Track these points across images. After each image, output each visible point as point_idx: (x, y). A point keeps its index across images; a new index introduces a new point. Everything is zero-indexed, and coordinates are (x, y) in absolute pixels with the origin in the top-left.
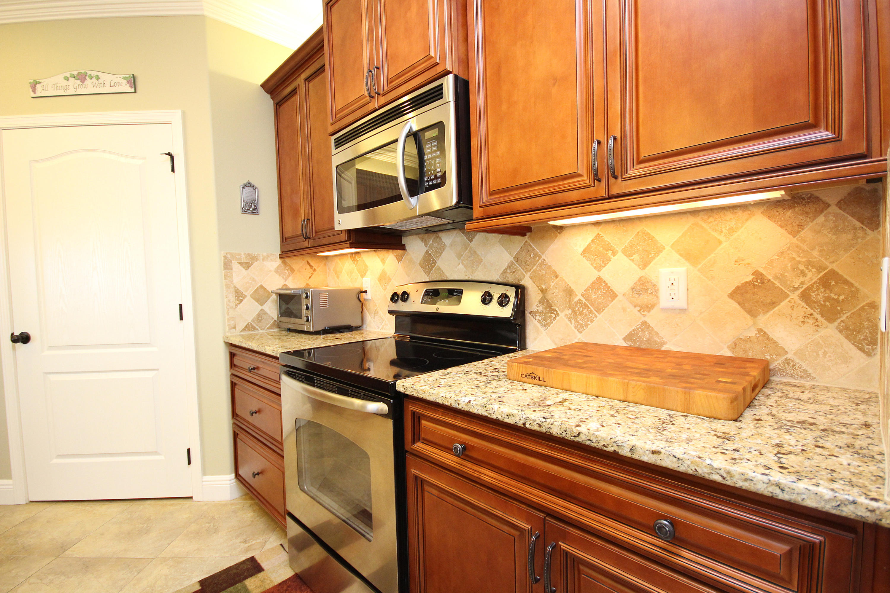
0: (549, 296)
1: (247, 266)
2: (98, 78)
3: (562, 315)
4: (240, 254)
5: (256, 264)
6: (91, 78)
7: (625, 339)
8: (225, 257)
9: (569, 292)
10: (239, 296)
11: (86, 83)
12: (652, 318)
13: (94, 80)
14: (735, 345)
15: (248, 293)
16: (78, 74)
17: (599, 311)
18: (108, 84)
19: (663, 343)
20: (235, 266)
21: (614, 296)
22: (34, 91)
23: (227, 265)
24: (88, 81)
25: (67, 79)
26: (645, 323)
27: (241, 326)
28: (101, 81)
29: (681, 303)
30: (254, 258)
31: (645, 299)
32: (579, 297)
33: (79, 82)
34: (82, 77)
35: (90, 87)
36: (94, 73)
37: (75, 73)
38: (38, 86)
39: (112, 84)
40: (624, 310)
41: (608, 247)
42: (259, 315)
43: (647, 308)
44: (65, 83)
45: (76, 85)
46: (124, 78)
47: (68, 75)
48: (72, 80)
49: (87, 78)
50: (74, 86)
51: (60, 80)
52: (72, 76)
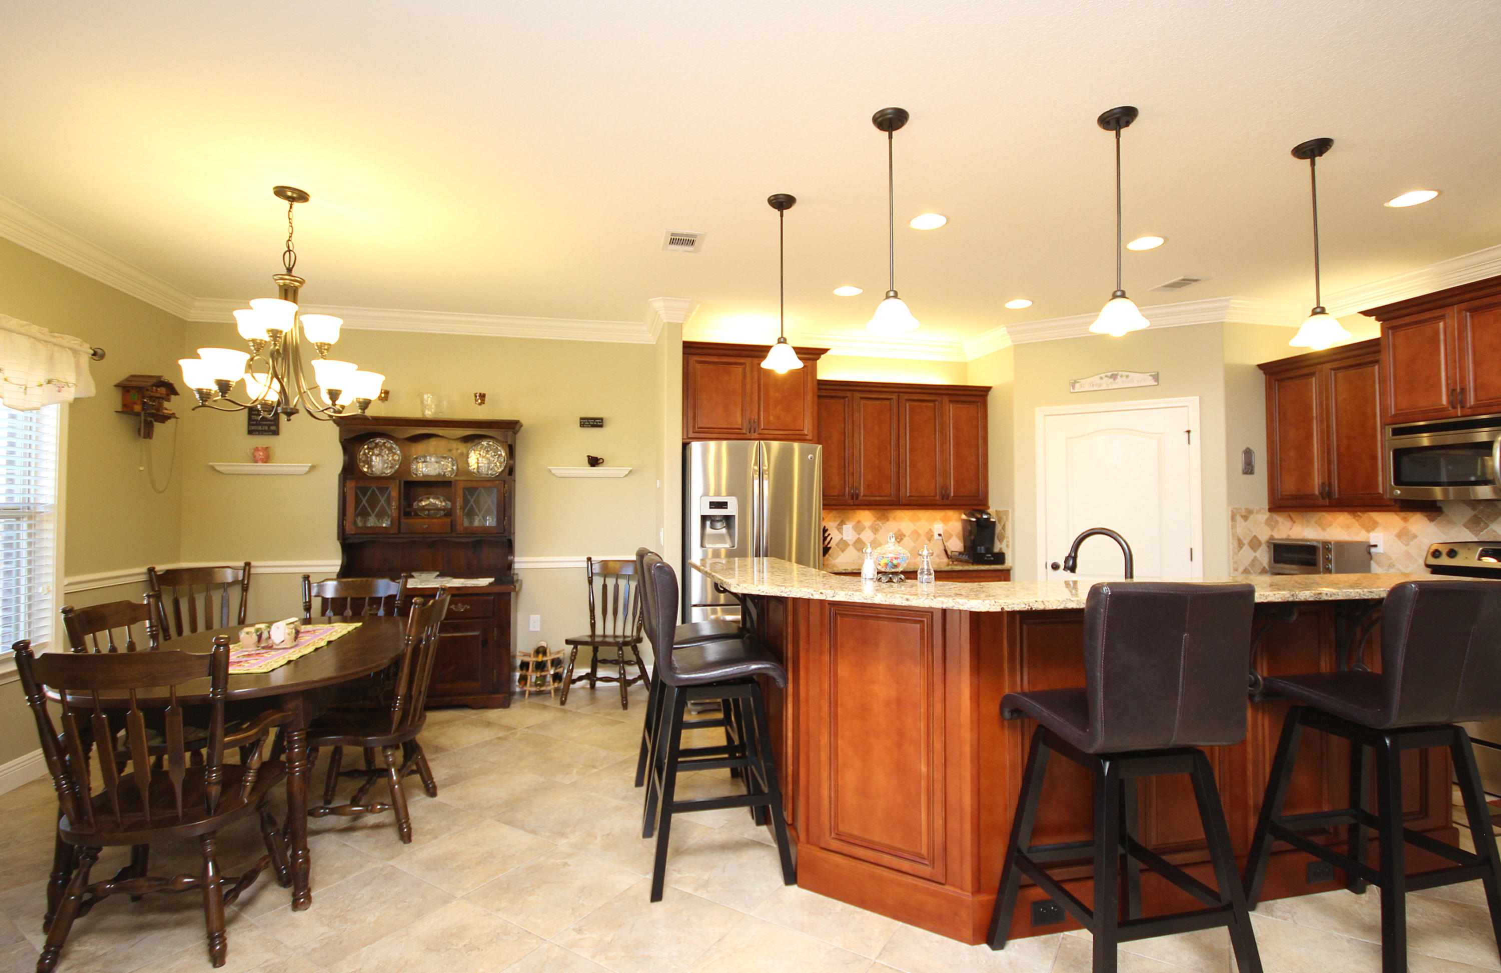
1: (1245, 518)
2: (1127, 376)
4: (1241, 509)
5: (1252, 516)
6: (1121, 376)
8: (1232, 512)
10: (1240, 544)
11: (1117, 380)
13: (1124, 378)
15: (1246, 542)
16: (1112, 375)
18: (1135, 380)
20: (1239, 519)
22: (1073, 388)
23: (1233, 518)
24: (1119, 379)
25: (1101, 378)
27: (1241, 569)
28: (1129, 378)
30: (1250, 512)
33: (1111, 380)
34: (1114, 377)
35: (1120, 383)
36: (1126, 374)
38: (1077, 385)
39: (1139, 380)
42: (1253, 561)
44: (1100, 381)
45: (1109, 382)
46: (1150, 376)
47: (1103, 375)
48: (1106, 379)
49: (1119, 377)
50: (1107, 383)
51: (1096, 379)
52: (1106, 376)
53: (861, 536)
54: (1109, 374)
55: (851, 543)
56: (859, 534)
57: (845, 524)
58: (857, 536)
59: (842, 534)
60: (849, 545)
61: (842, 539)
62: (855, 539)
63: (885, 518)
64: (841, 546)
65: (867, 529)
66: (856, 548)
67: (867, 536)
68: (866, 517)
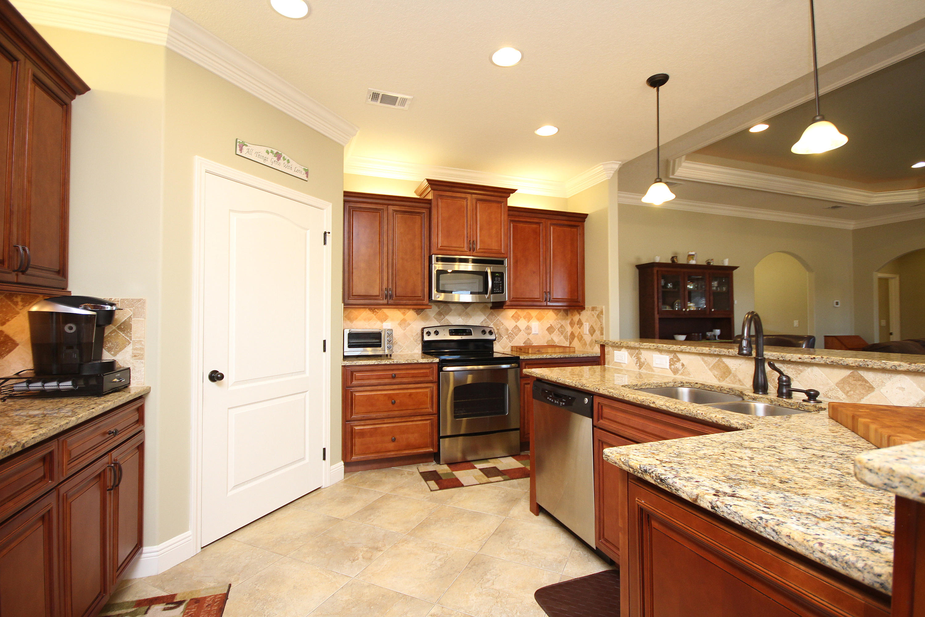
0: (500, 331)
2: (288, 162)
3: (504, 338)
6: (284, 158)
7: (524, 343)
9: (507, 330)
11: (280, 161)
12: (530, 337)
13: (286, 161)
14: (547, 343)
17: (516, 335)
18: (293, 168)
19: (533, 344)
21: (521, 331)
22: (240, 150)
25: (267, 153)
26: (528, 338)
28: (289, 164)
29: (537, 332)
31: (529, 331)
32: (510, 331)
33: (276, 159)
34: (278, 156)
35: (281, 165)
36: (288, 158)
38: (243, 148)
39: (296, 170)
40: (523, 335)
41: (519, 316)
43: (529, 334)
44: (265, 155)
45: (273, 160)
46: (304, 169)
47: (270, 150)
48: (271, 155)
49: (281, 158)
50: (271, 160)
51: (263, 150)
52: (272, 152)
54: (275, 151)
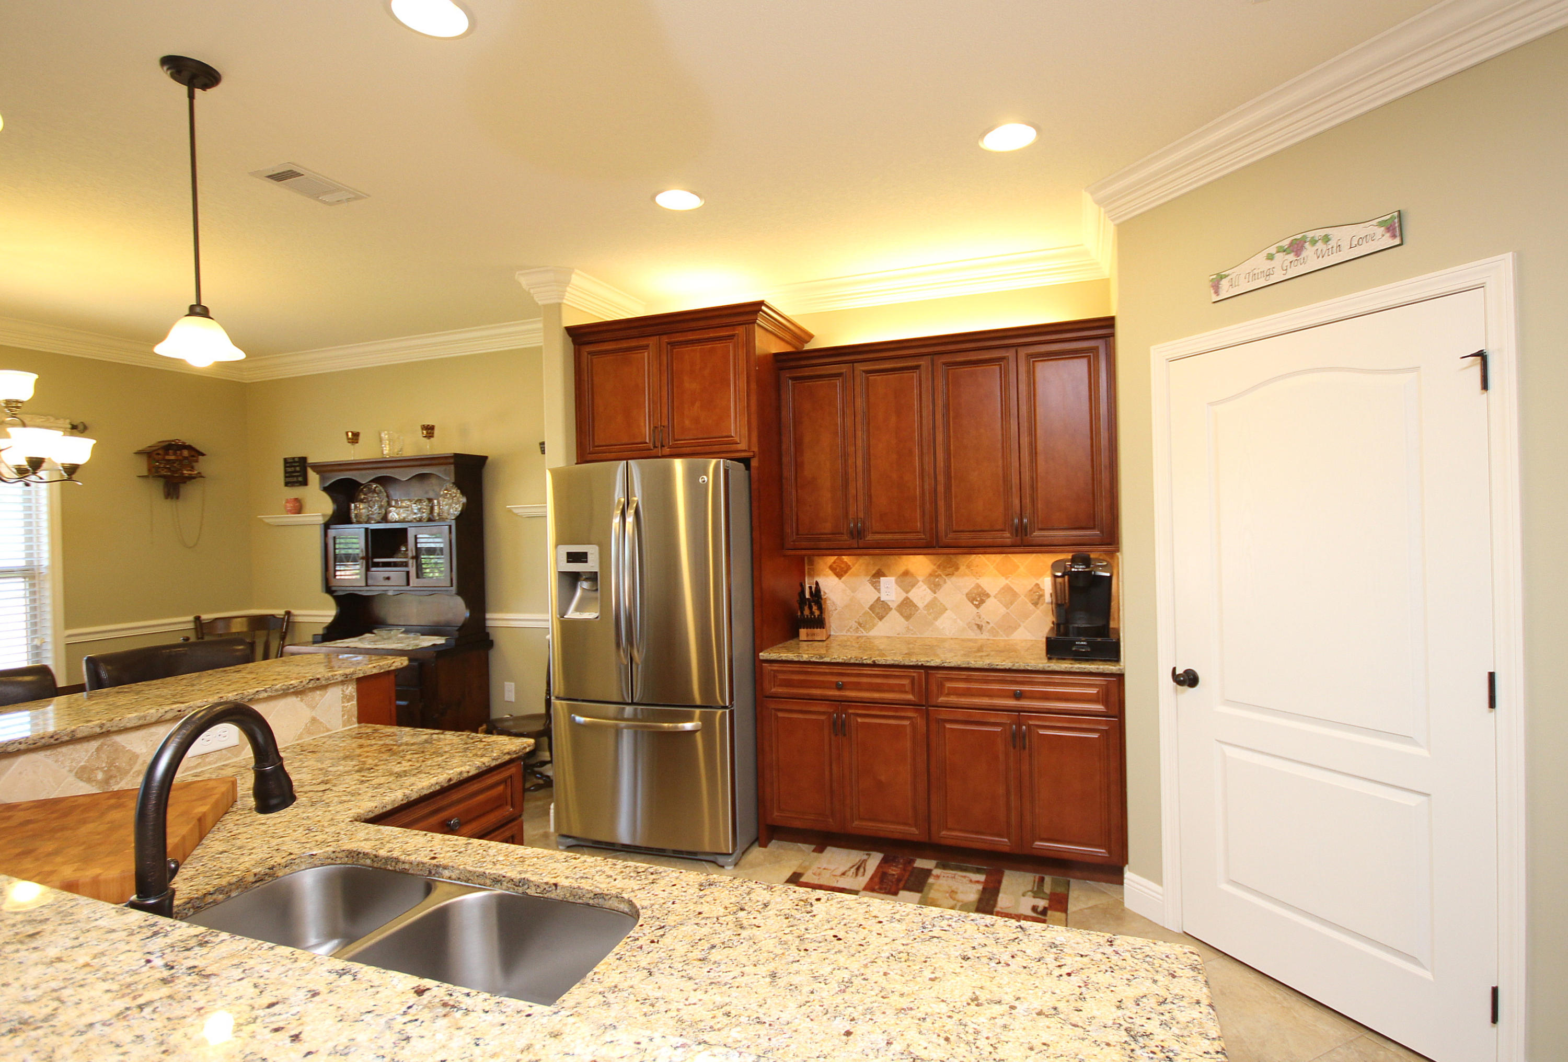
2: (1326, 239)
6: (1314, 242)
11: (1304, 254)
13: (1320, 245)
16: (1291, 244)
18: (1345, 245)
22: (1217, 293)
24: (1309, 251)
25: (1271, 258)
28: (1332, 243)
33: (1291, 257)
34: (1296, 247)
35: (1311, 259)
37: (1286, 243)
38: (1224, 283)
39: (1354, 243)
44: (1269, 264)
45: (1287, 263)
46: (1380, 224)
47: (1273, 250)
48: (1280, 257)
49: (1307, 245)
50: (1283, 266)
51: (1259, 262)
52: (1280, 250)
53: (911, 595)
55: (893, 605)
56: (907, 592)
57: (884, 575)
58: (904, 595)
59: (879, 591)
60: (891, 609)
61: (879, 598)
62: (900, 599)
63: (951, 569)
64: (877, 610)
65: (921, 583)
66: (901, 614)
67: (921, 594)
68: (919, 564)
